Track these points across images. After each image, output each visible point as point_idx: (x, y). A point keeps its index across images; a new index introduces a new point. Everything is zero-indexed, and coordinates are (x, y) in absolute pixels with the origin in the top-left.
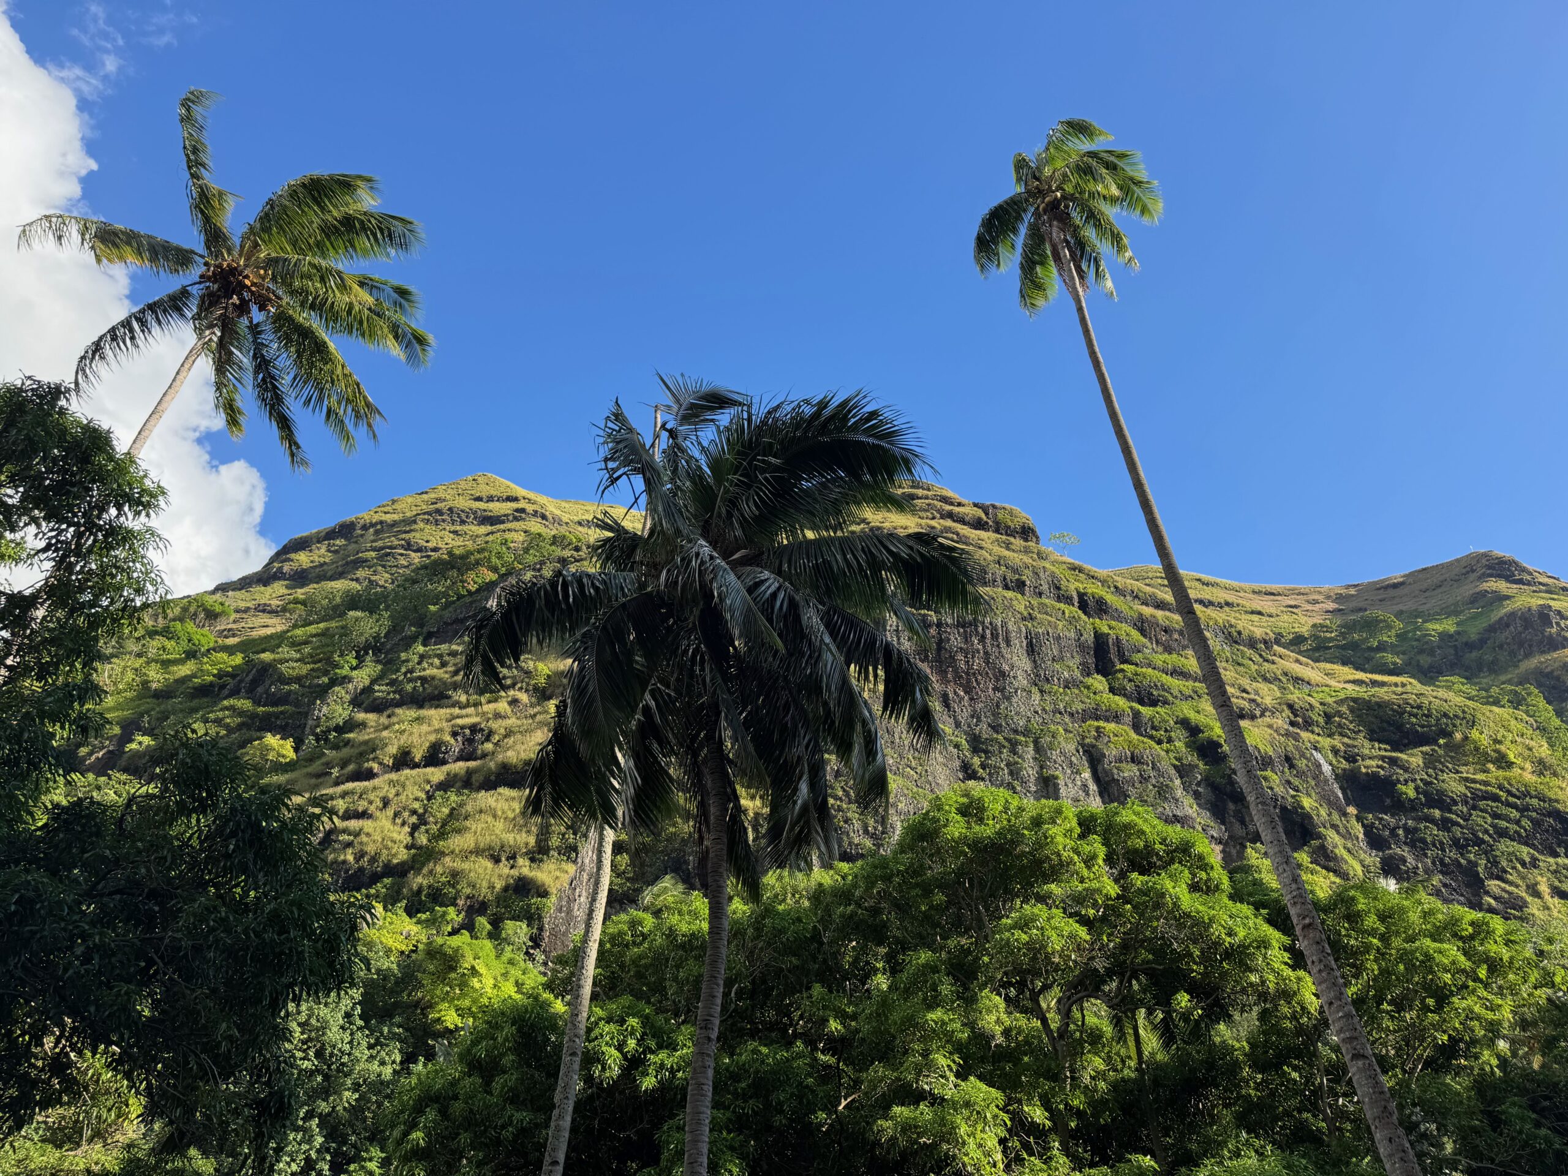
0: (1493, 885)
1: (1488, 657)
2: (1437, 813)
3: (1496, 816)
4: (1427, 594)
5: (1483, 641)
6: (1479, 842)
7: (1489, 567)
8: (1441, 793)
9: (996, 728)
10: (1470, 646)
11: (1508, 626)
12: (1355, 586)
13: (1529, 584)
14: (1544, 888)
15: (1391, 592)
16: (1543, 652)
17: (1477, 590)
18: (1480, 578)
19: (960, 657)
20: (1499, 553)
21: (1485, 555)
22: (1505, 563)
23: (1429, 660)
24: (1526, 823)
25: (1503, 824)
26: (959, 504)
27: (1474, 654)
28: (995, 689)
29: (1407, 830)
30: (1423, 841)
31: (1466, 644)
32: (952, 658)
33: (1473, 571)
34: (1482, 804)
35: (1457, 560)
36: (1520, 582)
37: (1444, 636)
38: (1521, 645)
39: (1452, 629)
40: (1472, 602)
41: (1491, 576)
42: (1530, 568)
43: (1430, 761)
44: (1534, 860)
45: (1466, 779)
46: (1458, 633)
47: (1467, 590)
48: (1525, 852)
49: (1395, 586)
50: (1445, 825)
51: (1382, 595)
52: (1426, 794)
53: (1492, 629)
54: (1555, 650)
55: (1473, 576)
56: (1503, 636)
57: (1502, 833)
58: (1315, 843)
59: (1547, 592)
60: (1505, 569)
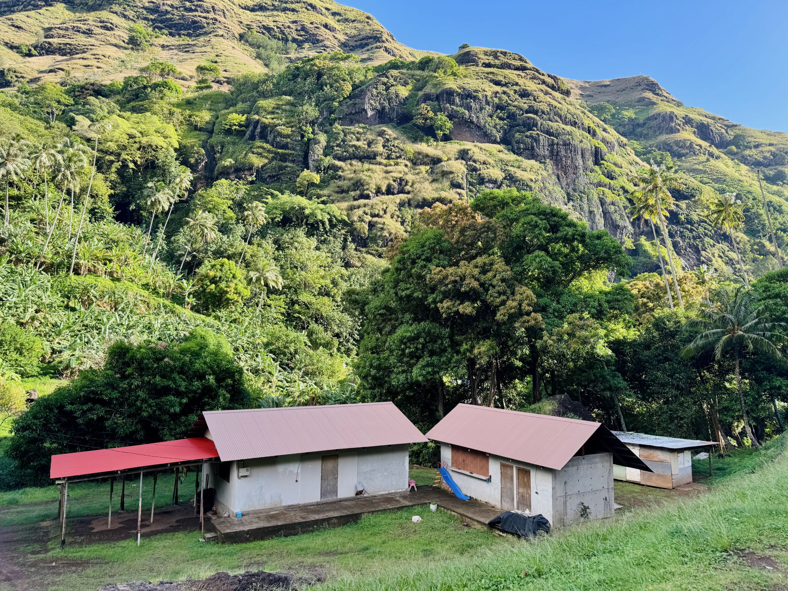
0: (703, 253)
1: (645, 132)
2: (689, 226)
3: (705, 229)
4: (619, 93)
5: (644, 124)
6: (700, 237)
7: (647, 85)
8: (691, 219)
9: (574, 190)
10: (638, 125)
11: (656, 119)
12: (588, 82)
13: (660, 96)
14: (716, 255)
15: (604, 89)
16: (667, 134)
17: (642, 96)
18: (643, 90)
19: (564, 159)
20: (651, 79)
21: (646, 79)
22: (654, 84)
23: (623, 129)
24: (713, 232)
25: (707, 231)
26: (543, 75)
27: (640, 129)
28: (574, 173)
29: (681, 232)
30: (685, 236)
31: (638, 124)
32: (561, 159)
33: (640, 85)
34: (702, 224)
35: (633, 78)
36: (657, 94)
37: (630, 119)
38: (659, 129)
39: (633, 116)
40: (638, 102)
41: (647, 89)
42: (662, 88)
43: (688, 207)
44: (714, 245)
45: (698, 215)
46: (635, 118)
47: (636, 95)
48: (712, 242)
49: (606, 86)
50: (691, 231)
51: (600, 90)
52: (687, 219)
53: (649, 119)
54: (672, 133)
55: (640, 88)
56: (653, 123)
57: (706, 235)
58: (661, 237)
59: (668, 102)
60: (652, 87)
